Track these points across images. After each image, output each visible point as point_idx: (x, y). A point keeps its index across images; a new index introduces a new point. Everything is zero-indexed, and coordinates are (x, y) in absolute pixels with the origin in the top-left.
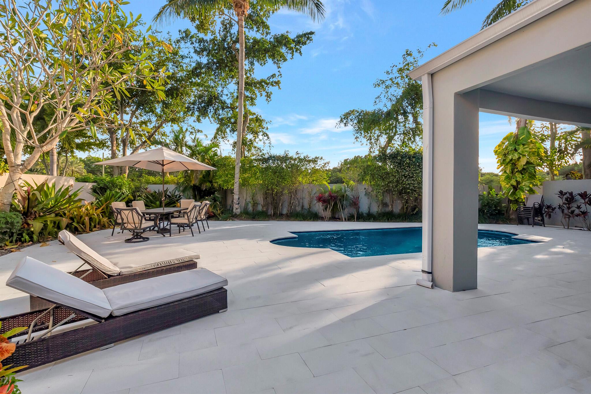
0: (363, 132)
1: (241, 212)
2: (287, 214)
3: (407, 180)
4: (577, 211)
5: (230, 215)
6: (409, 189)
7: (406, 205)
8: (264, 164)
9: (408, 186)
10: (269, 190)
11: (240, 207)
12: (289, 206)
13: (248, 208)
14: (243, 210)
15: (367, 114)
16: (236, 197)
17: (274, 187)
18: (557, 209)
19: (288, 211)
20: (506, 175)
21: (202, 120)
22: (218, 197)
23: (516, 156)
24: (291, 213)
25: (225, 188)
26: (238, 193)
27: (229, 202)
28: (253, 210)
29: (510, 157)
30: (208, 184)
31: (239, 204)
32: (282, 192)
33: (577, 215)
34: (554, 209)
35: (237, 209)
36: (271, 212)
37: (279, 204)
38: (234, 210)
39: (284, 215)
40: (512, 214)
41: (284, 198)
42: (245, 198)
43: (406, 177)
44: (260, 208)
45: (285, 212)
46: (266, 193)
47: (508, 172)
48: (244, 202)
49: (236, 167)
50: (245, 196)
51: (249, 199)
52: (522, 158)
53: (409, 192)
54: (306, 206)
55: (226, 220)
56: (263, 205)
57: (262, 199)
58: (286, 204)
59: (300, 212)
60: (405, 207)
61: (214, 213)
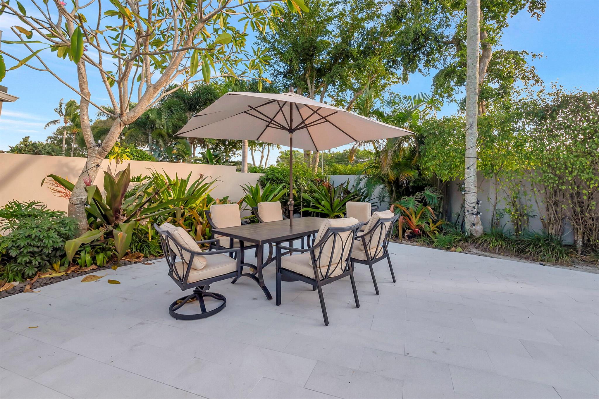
1: (485, 234)
5: (459, 238)
11: (481, 219)
13: (502, 224)
14: (489, 227)
16: (471, 198)
21: (410, 75)
22: (432, 198)
25: (445, 179)
26: (475, 190)
27: (456, 209)
28: (517, 231)
30: (413, 174)
31: (478, 213)
35: (474, 224)
36: (573, 238)
38: (467, 226)
42: (493, 201)
44: (536, 227)
48: (491, 208)
49: (467, 135)
50: (492, 196)
51: (503, 205)
55: (448, 249)
56: (547, 221)
57: (543, 206)
61: (421, 229)
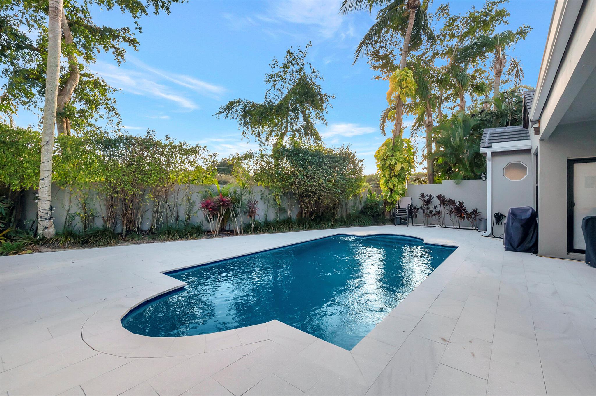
0: (249, 127)
1: (57, 234)
2: (150, 230)
3: (309, 181)
4: (434, 212)
5: (30, 242)
6: (310, 192)
7: (304, 210)
8: (108, 149)
9: (310, 188)
10: (117, 192)
11: (54, 223)
12: (154, 217)
13: (73, 225)
14: (61, 229)
15: (254, 105)
16: (44, 206)
17: (127, 188)
18: (420, 210)
19: (153, 224)
20: (385, 178)
23: (393, 162)
24: (157, 229)
26: (49, 199)
28: (85, 228)
29: (388, 162)
31: (51, 218)
32: (142, 196)
33: (434, 215)
34: (418, 209)
35: (46, 228)
36: (121, 228)
37: (137, 215)
38: (40, 231)
39: (146, 232)
40: (387, 216)
41: (146, 205)
42: (67, 208)
43: (307, 178)
44: (99, 223)
45: (147, 226)
46: (112, 198)
47: (386, 175)
48: (65, 213)
49: (43, 150)
50: (67, 204)
51: (76, 209)
52: (397, 164)
53: (310, 195)
54: (183, 216)
55: (16, 253)
56: (106, 219)
57: (104, 208)
58: (149, 215)
59: (174, 227)
60: (304, 212)
